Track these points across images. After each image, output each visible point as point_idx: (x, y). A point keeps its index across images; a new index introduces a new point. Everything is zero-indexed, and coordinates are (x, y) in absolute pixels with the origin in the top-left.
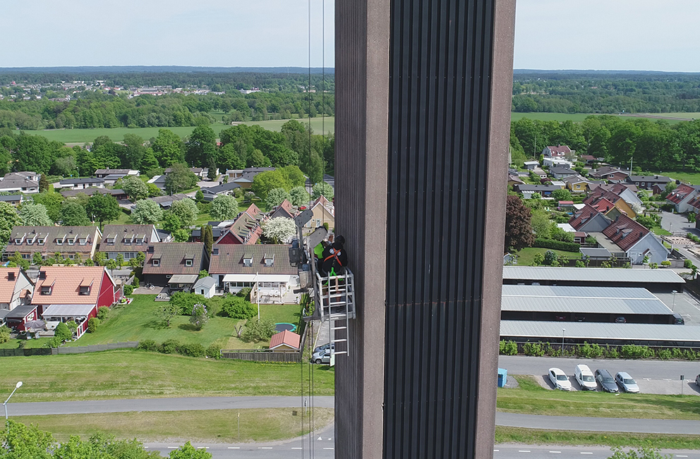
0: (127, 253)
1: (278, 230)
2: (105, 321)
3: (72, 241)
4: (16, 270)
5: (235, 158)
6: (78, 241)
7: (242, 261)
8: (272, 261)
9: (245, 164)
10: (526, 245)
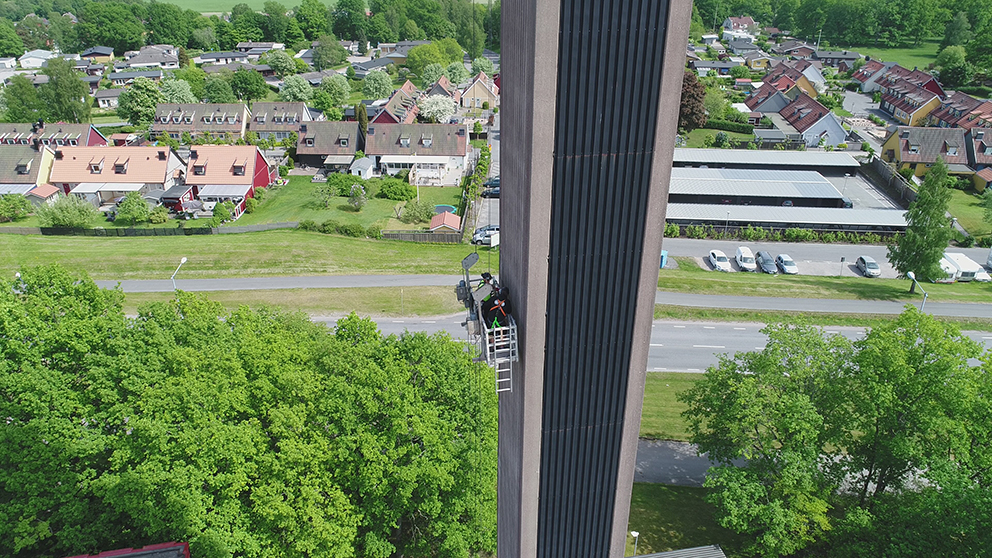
0: (279, 133)
1: (435, 108)
2: (263, 202)
3: (220, 120)
4: (166, 150)
5: (387, 30)
6: (226, 120)
7: (398, 142)
8: (430, 142)
9: (398, 36)
10: (697, 126)
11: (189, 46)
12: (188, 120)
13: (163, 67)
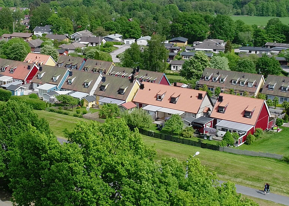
0: (282, 98)
3: (243, 83)
4: (204, 93)
6: (247, 84)
11: (234, 42)
12: (222, 80)
13: (214, 52)
